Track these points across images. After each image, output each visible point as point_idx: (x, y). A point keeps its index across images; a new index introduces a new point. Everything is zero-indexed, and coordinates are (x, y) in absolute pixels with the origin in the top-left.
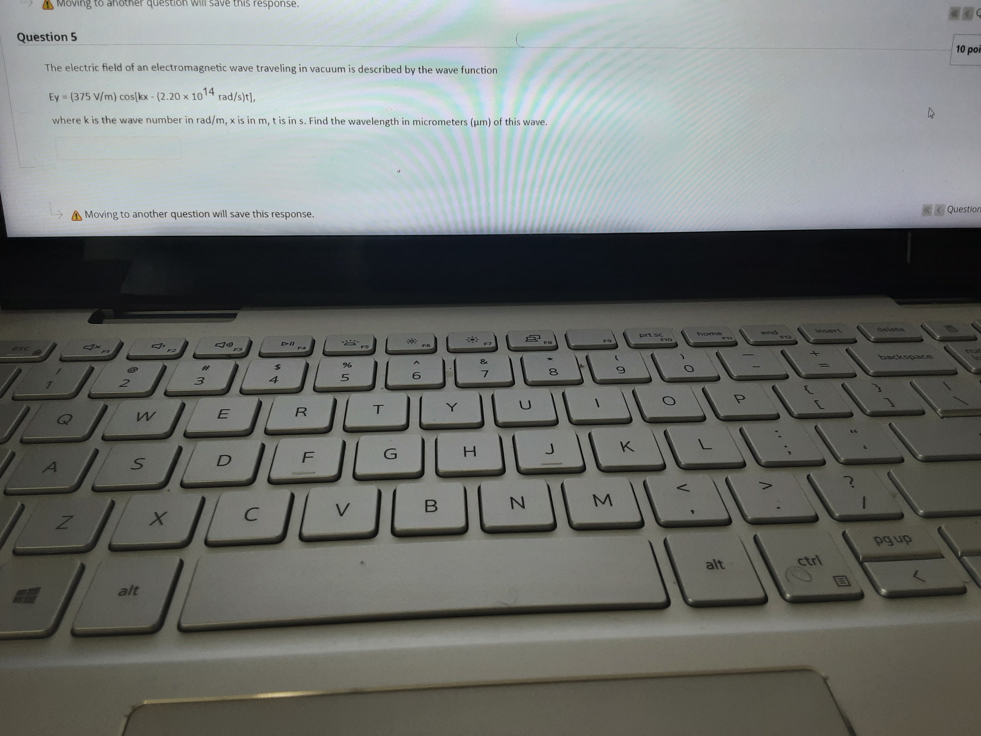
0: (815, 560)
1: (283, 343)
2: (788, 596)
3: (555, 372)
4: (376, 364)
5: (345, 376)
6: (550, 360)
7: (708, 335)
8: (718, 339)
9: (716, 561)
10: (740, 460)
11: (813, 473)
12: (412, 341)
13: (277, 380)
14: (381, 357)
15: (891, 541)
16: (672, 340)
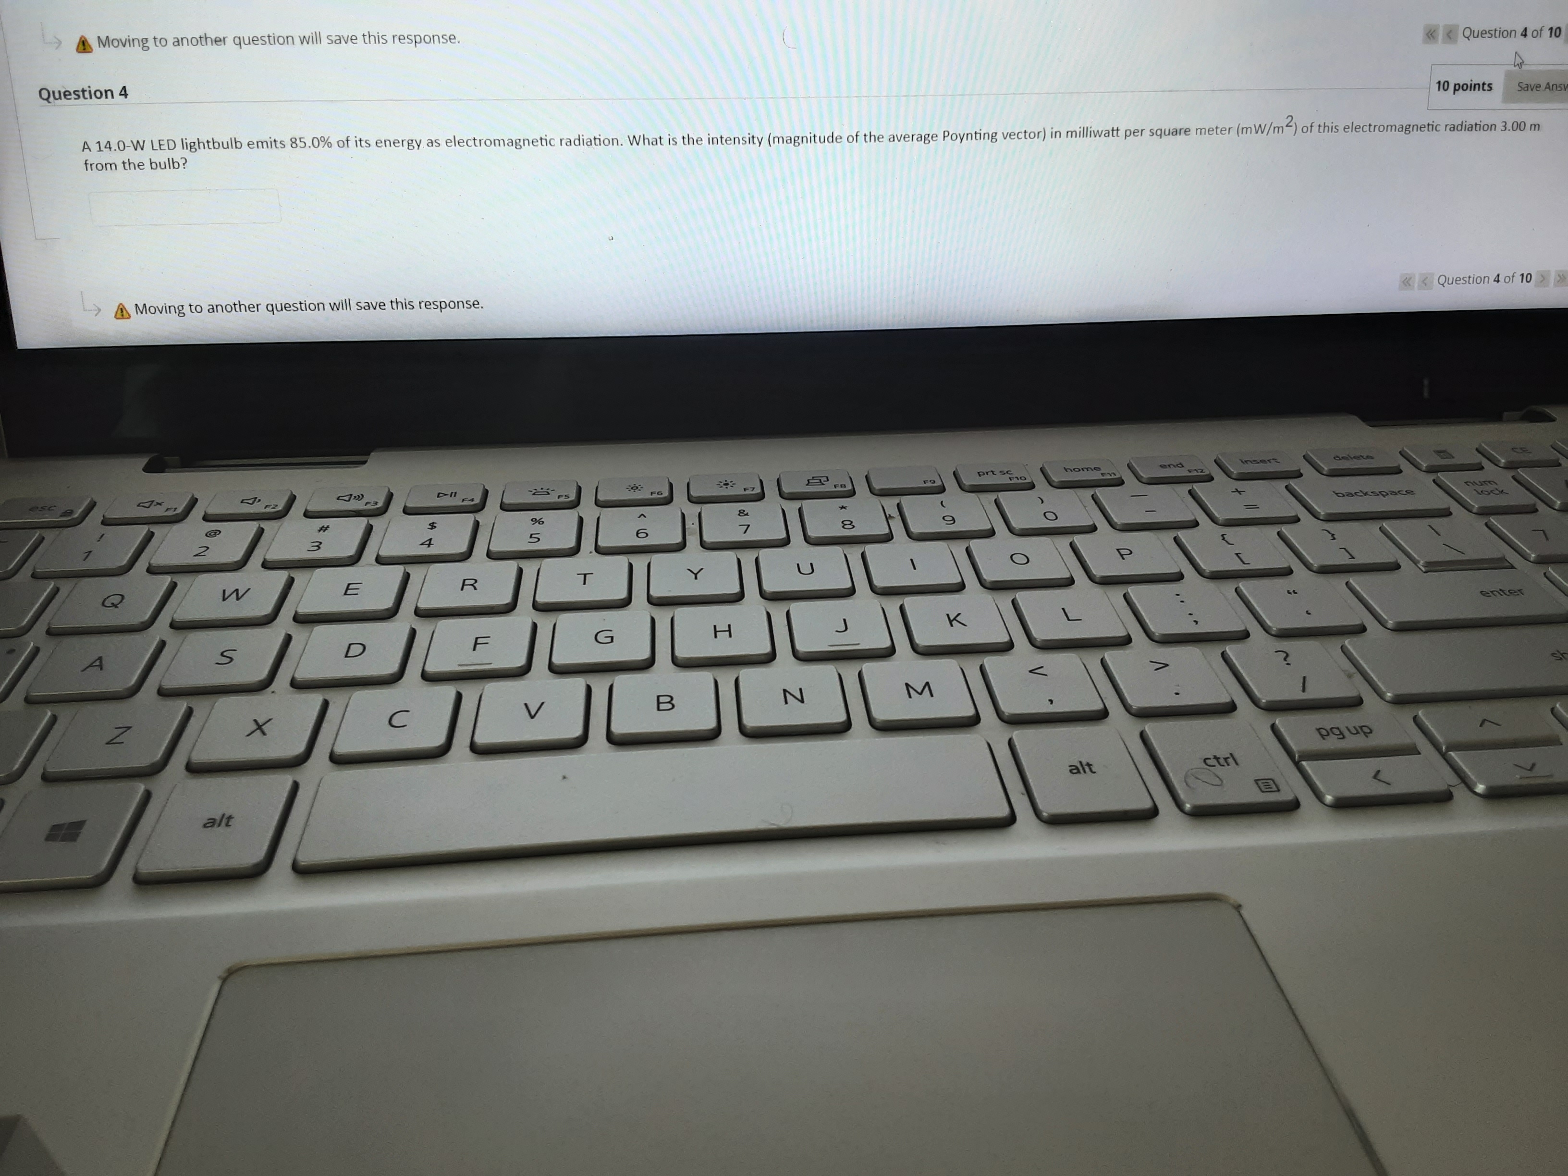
0: (1231, 759)
1: (439, 493)
2: (1188, 806)
3: (850, 524)
4: (581, 520)
5: (533, 536)
6: (843, 509)
7: (1080, 470)
8: (1096, 476)
9: (1084, 763)
10: (1122, 633)
11: (1231, 650)
12: (635, 488)
13: (432, 543)
14: (588, 510)
15: (1341, 733)
16: (1025, 479)
